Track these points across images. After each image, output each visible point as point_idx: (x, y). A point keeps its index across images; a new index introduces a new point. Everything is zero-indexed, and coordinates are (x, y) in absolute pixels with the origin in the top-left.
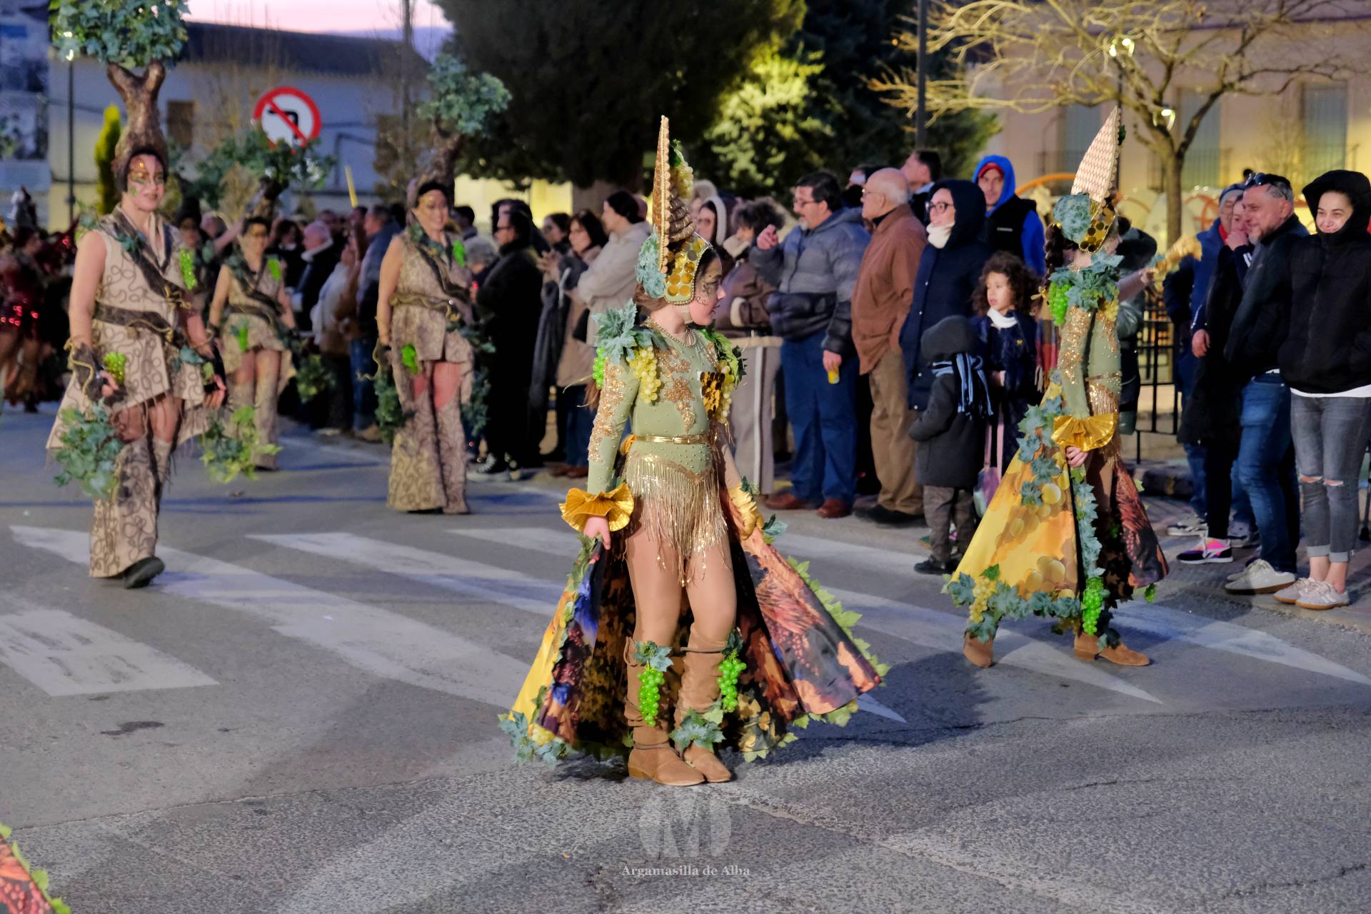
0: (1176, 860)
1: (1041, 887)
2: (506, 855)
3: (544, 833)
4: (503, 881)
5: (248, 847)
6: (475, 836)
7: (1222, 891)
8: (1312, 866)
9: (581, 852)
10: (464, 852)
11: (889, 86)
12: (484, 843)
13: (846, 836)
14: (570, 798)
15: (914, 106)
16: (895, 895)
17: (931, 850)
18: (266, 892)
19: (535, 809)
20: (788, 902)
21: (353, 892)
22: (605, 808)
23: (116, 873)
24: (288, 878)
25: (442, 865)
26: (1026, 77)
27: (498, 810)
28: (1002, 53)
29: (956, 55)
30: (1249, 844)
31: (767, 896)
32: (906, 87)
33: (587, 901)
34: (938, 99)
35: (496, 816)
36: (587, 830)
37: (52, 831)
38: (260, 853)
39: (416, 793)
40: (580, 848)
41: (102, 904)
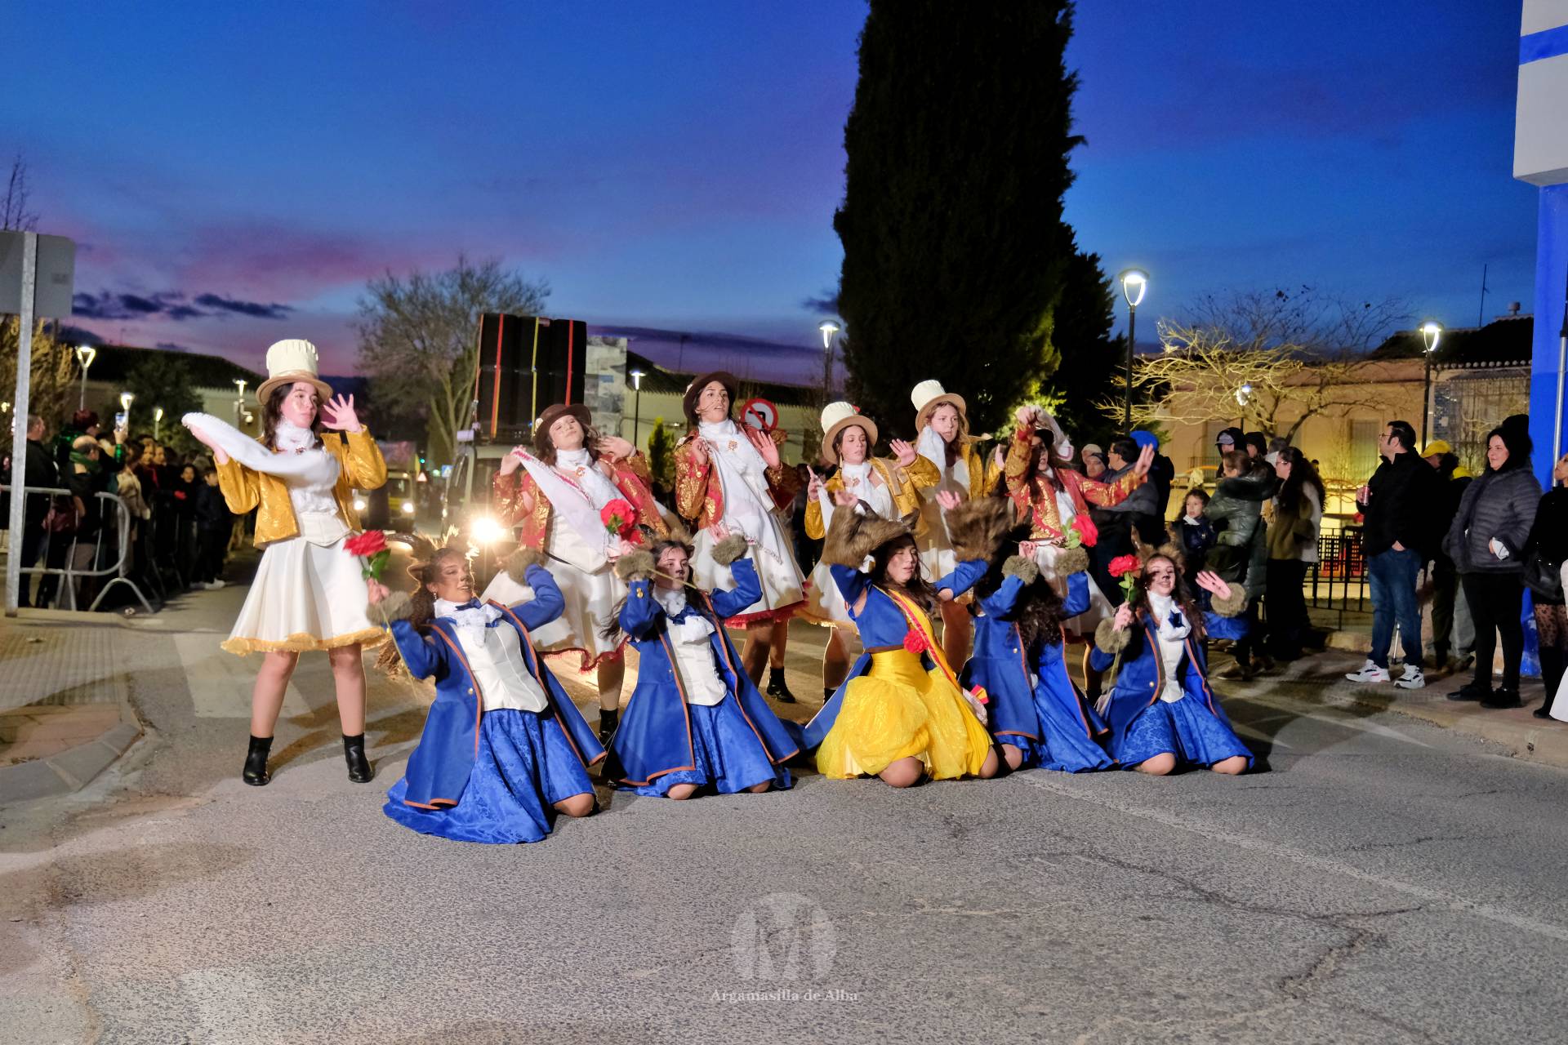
0: (1312, 829)
1: (1228, 838)
7: (1343, 847)
8: (1399, 837)
11: (1108, 407)
13: (1103, 806)
15: (1122, 419)
16: (1136, 838)
17: (1156, 815)
20: (1070, 839)
26: (1190, 404)
28: (1178, 389)
29: (1149, 389)
30: (1357, 823)
31: (1057, 835)
32: (1118, 408)
34: (1136, 415)
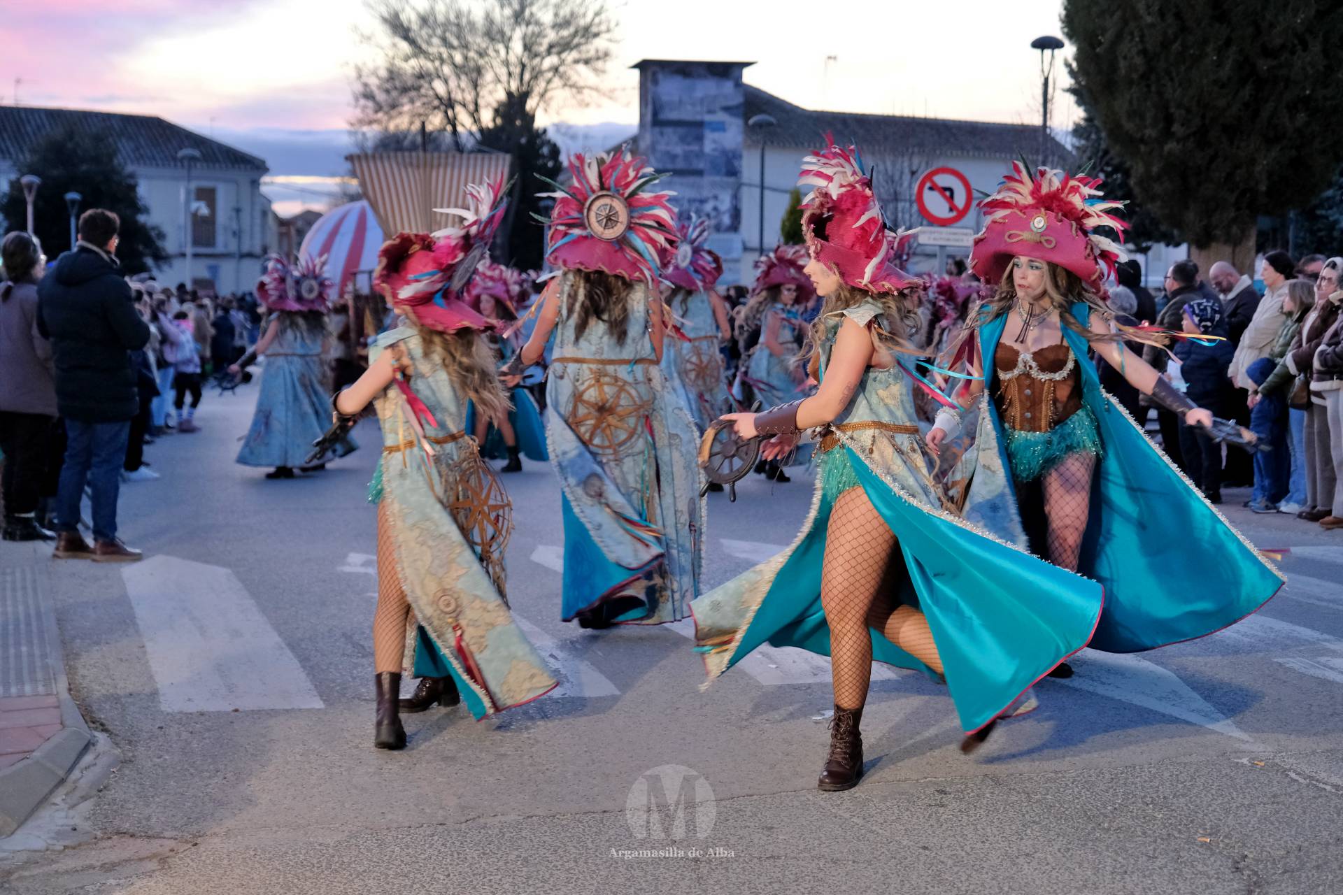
2: (1159, 840)
3: (1192, 822)
4: (1158, 863)
5: (932, 822)
6: (1130, 822)
9: (1227, 841)
10: (1121, 836)
12: (1138, 829)
14: (1213, 792)
18: (950, 862)
19: (1182, 800)
21: (1026, 866)
22: (1247, 803)
23: (823, 839)
24: (969, 851)
25: (1102, 846)
27: (1148, 799)
33: (1236, 886)
35: (1147, 805)
36: (1231, 821)
37: (769, 800)
38: (944, 828)
39: (1075, 781)
40: (1226, 837)
41: (814, 865)
